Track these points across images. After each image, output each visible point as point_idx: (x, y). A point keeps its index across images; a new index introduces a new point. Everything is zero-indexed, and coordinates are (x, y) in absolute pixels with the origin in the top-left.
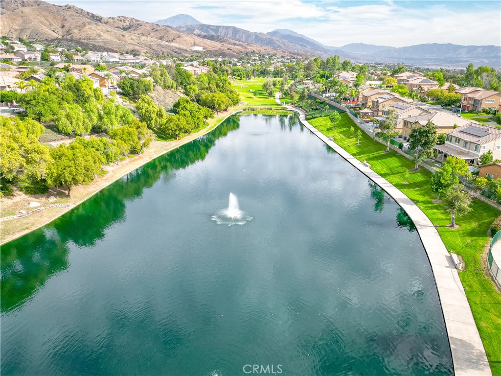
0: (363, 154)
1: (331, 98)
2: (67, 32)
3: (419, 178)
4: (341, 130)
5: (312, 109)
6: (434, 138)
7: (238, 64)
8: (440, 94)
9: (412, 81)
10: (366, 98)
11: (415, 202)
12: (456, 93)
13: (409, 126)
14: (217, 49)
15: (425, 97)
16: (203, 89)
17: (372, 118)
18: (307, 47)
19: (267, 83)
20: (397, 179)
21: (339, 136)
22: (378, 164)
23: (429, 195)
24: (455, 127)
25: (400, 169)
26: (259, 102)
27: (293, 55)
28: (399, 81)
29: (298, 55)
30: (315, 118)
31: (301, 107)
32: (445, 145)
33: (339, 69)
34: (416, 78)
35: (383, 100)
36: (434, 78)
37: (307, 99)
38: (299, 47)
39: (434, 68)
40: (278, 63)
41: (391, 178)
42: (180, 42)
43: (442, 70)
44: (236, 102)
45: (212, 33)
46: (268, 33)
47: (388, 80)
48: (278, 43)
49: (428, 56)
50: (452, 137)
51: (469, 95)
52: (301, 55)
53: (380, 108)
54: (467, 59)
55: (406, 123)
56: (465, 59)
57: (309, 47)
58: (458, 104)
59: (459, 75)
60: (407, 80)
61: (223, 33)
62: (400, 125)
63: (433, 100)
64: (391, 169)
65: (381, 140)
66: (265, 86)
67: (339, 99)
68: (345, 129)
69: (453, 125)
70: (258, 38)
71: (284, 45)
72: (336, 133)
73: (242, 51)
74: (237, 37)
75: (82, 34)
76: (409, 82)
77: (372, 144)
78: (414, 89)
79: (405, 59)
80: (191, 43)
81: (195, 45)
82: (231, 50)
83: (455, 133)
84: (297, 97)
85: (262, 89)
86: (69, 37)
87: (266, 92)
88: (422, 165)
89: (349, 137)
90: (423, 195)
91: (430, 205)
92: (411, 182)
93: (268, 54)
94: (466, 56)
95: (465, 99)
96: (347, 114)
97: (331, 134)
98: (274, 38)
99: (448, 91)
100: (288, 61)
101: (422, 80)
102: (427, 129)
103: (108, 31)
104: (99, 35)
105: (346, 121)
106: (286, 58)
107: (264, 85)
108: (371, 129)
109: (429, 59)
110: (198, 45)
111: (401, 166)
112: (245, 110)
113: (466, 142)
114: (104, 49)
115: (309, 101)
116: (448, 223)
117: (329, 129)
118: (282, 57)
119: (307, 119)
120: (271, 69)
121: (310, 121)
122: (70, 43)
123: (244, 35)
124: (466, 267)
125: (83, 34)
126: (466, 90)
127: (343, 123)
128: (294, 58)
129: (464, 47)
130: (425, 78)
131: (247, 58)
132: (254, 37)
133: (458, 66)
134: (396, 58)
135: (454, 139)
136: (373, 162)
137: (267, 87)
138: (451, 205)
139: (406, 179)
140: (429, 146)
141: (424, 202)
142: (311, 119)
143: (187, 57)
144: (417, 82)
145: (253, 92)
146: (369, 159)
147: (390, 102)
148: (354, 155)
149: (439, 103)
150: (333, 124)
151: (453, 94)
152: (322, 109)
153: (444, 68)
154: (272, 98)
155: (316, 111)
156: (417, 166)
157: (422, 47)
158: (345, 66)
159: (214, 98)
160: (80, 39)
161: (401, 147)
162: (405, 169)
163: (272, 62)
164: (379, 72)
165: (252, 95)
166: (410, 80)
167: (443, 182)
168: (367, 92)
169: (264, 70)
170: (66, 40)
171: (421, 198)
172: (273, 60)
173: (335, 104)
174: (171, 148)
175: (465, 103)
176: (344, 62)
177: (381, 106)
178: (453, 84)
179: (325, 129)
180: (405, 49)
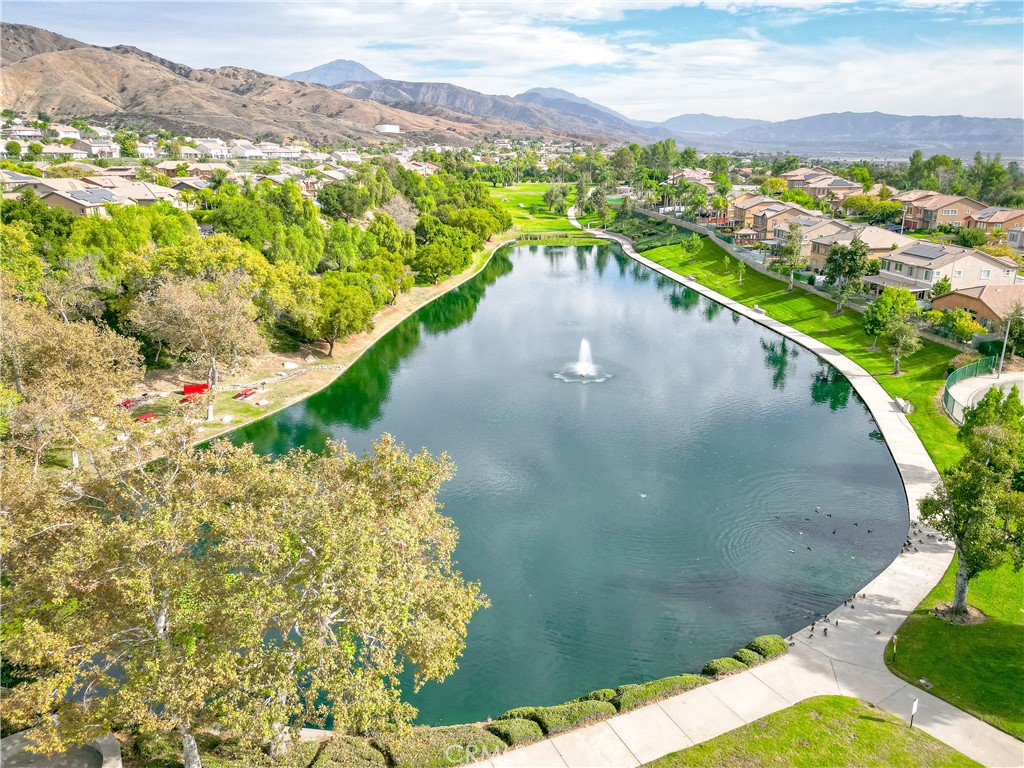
0: (751, 296)
1: (677, 214)
2: (132, 100)
3: (844, 322)
4: (706, 264)
5: (644, 234)
6: (864, 262)
7: (476, 158)
8: (866, 202)
9: (814, 183)
10: (740, 212)
11: (842, 352)
12: (893, 200)
13: (822, 250)
14: (427, 130)
15: (841, 209)
16: (443, 203)
17: (757, 244)
18: (596, 123)
19: (552, 191)
20: (811, 326)
21: (703, 274)
22: (777, 309)
23: (861, 342)
24: (894, 248)
25: (813, 313)
26: (541, 224)
27: (575, 139)
28: (792, 183)
29: (584, 138)
30: (652, 248)
31: (621, 232)
32: (880, 275)
33: (677, 165)
34: (821, 178)
35: (773, 213)
36: (853, 177)
37: (631, 217)
38: (581, 123)
39: (850, 160)
40: (550, 156)
41: (802, 325)
42: (353, 118)
43: (865, 164)
44: (507, 224)
45: (406, 97)
46: (518, 96)
47: (771, 183)
48: (538, 114)
49: (835, 138)
50: (890, 261)
51: (915, 204)
52: (589, 140)
53: (769, 227)
54: (911, 142)
55: (816, 247)
56: (908, 143)
57: (600, 122)
58: (897, 220)
59: (898, 172)
60: (805, 182)
61: (428, 98)
62: (806, 252)
63: (854, 214)
64: (799, 314)
65: (778, 276)
66: (548, 198)
67: (693, 215)
68: (711, 263)
69: (891, 246)
70: (499, 105)
71: (552, 119)
72: (697, 269)
73: (476, 132)
74: (458, 104)
75: (164, 103)
76: (811, 186)
77: (762, 282)
78: (820, 197)
79: (790, 144)
80: (375, 118)
81: (383, 121)
82: (454, 130)
83: (894, 256)
84: (611, 215)
85: (542, 203)
86: (137, 110)
87: (551, 206)
88: (847, 305)
89: (722, 274)
90: (853, 343)
91: (863, 354)
92: (832, 328)
93: (527, 139)
94: (909, 137)
95: (910, 211)
96: (710, 240)
97: (690, 271)
98: (531, 105)
99: (879, 198)
100: (567, 150)
101: (832, 180)
102: (854, 249)
103: (215, 98)
104: (198, 106)
105: (712, 251)
106: (563, 145)
107: (547, 195)
108: (760, 260)
109: (836, 144)
110: (389, 123)
111: (815, 309)
112: (520, 239)
113: (911, 268)
114: (212, 133)
115: (637, 221)
116: (890, 371)
117: (683, 265)
118: (555, 143)
119: (638, 251)
120: (542, 166)
121: (645, 253)
122: (143, 121)
123: (470, 101)
124: (915, 410)
125: (166, 105)
126: (910, 195)
127: (707, 253)
128: (579, 145)
129: (905, 118)
130: (837, 178)
131: (489, 145)
132: (491, 105)
133: (895, 156)
134: (773, 143)
135: (893, 265)
136: (769, 306)
137: (553, 198)
138: (893, 342)
139: (824, 325)
140: (857, 274)
141: (854, 351)
142: (646, 250)
143: (373, 145)
144: (824, 184)
145: (524, 208)
146: (761, 304)
147: (786, 216)
148: (735, 299)
149: (865, 219)
150: (690, 255)
151: (888, 202)
152: (662, 234)
153: (868, 160)
154: (563, 219)
155: (652, 238)
156: (839, 307)
157: (823, 119)
158: (687, 158)
159: (473, 217)
160: (161, 113)
161: (811, 281)
162: (820, 312)
163: (539, 153)
164: (748, 170)
165: (526, 214)
166: (811, 181)
167: (880, 319)
168: (741, 203)
169: (532, 169)
170: (135, 115)
171: (849, 347)
172: (539, 150)
173: (685, 224)
174: (431, 297)
175: (910, 217)
176: (686, 152)
177: (770, 222)
178: (888, 187)
179: (677, 264)
180: (790, 125)
